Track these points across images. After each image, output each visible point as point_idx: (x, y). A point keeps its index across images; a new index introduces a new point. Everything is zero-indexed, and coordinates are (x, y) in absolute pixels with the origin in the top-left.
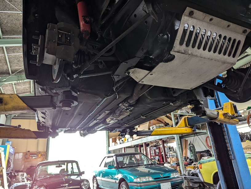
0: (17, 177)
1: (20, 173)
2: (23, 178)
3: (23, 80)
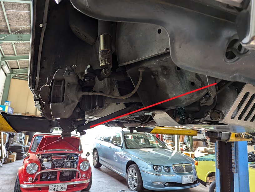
1: (18, 133)
2: (21, 138)
3: (24, 41)
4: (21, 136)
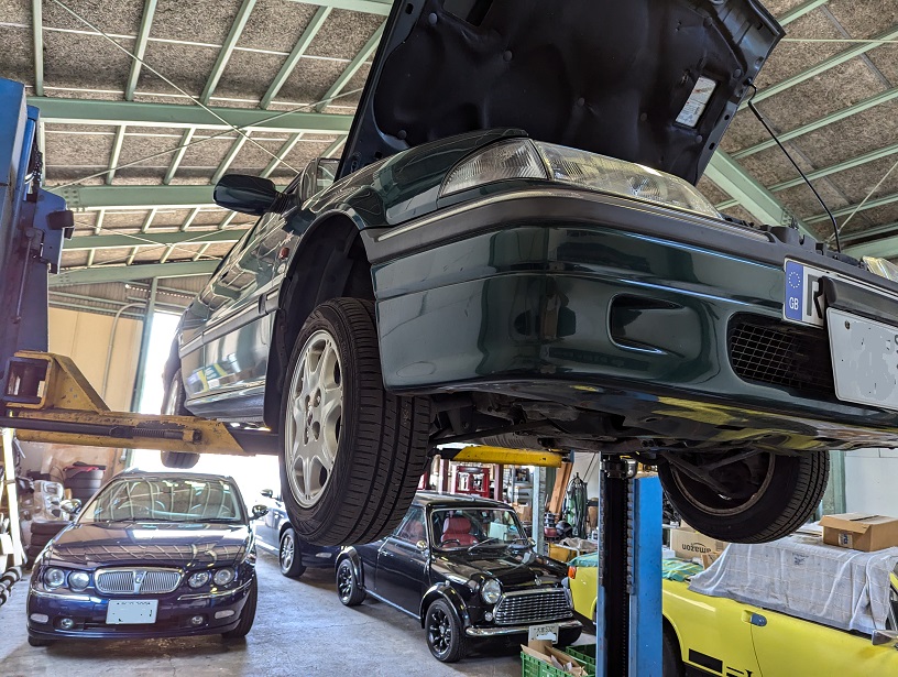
0: (35, 494)
1: (43, 482)
2: (55, 499)
3: (84, 206)
4: (55, 491)
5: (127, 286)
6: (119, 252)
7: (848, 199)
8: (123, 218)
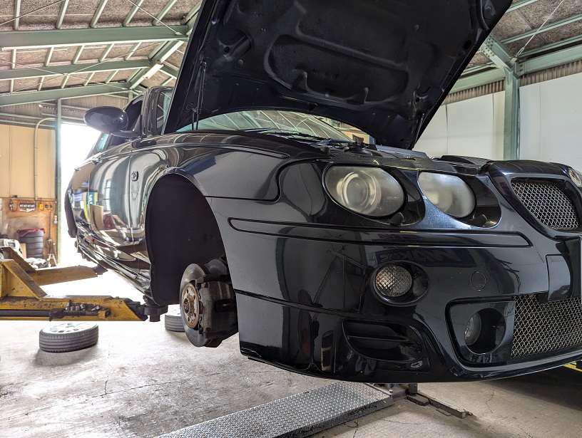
5: (40, 106)
6: (31, 81)
7: (531, 25)
8: (30, 56)
